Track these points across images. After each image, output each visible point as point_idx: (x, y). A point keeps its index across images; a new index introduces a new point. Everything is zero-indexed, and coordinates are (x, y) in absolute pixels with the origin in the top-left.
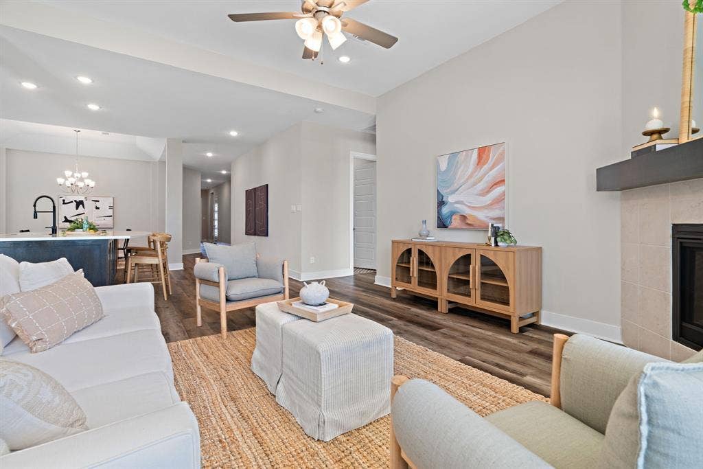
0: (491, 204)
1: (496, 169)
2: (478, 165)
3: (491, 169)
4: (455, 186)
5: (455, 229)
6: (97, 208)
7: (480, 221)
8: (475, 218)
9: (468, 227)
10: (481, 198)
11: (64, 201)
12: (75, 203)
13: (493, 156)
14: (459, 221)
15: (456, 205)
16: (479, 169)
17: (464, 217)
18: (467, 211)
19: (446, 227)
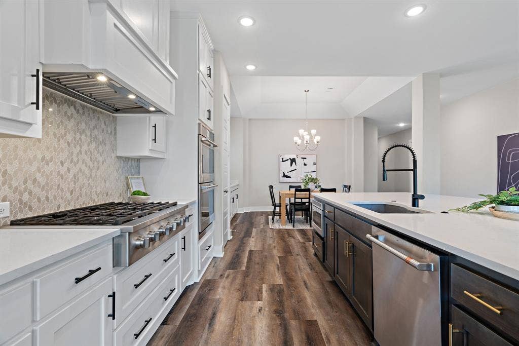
6: (305, 165)
11: (283, 159)
12: (289, 161)
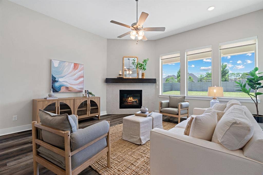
0: (79, 84)
1: (81, 72)
2: (74, 69)
3: (79, 72)
4: (63, 75)
5: (63, 92)
7: (75, 89)
8: (73, 88)
9: (70, 91)
10: (75, 81)
13: (80, 67)
14: (65, 89)
15: (63, 83)
16: (74, 71)
17: (67, 88)
18: (69, 85)
19: (57, 92)
